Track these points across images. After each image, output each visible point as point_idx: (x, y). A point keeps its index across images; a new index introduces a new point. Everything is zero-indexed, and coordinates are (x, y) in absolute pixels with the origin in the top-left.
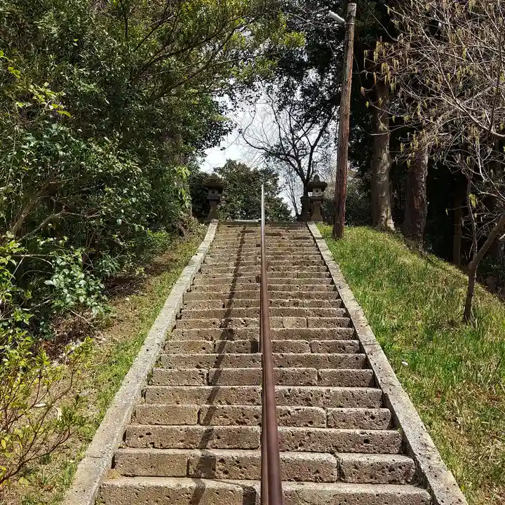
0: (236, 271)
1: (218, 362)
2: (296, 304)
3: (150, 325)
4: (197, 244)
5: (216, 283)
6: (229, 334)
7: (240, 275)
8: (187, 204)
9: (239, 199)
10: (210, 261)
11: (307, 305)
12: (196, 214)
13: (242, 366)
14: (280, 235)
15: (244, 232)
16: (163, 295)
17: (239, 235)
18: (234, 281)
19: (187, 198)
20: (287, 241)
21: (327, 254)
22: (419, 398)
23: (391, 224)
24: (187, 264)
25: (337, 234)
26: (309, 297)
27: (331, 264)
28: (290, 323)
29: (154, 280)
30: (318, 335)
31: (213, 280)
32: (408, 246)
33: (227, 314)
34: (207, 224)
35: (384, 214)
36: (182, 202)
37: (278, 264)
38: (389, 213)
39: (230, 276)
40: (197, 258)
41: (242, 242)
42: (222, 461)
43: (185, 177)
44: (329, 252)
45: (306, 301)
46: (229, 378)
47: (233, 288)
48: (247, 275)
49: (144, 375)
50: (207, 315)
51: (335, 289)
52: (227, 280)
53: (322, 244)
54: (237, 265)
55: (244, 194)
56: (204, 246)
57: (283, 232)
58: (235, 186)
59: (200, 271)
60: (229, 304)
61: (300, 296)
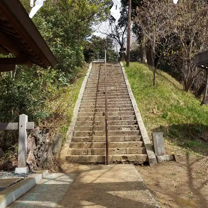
0: (99, 77)
1: (96, 96)
2: (114, 84)
3: (80, 90)
4: (87, 70)
5: (94, 80)
6: (98, 91)
7: (100, 78)
8: (83, 58)
9: (98, 51)
10: (91, 75)
11: (117, 84)
12: (85, 60)
13: (101, 96)
14: (111, 66)
15: (100, 65)
16: (81, 84)
17: (99, 67)
18: (99, 79)
19: (83, 56)
20: (113, 68)
21: (124, 71)
22: (137, 100)
23: (146, 61)
24: (85, 75)
25: (127, 65)
26: (118, 82)
27: (124, 74)
28: (112, 88)
29: (78, 80)
30: (119, 90)
31: (93, 79)
32: (149, 67)
33: (98, 87)
34: (89, 63)
35: (144, 58)
36: (82, 57)
37: (110, 74)
38: (146, 57)
39: (97, 78)
40: (88, 74)
41: (100, 69)
42: (99, 110)
43: (82, 50)
44: (125, 71)
45: (117, 83)
46: (99, 99)
47: (98, 81)
48: (102, 78)
49: (81, 99)
50: (93, 87)
51: (125, 80)
52: (97, 79)
53: (123, 68)
54: (99, 75)
55: (99, 49)
56: (89, 70)
57: (112, 65)
58: (96, 46)
59: (89, 77)
60: (98, 85)
61: (116, 82)
